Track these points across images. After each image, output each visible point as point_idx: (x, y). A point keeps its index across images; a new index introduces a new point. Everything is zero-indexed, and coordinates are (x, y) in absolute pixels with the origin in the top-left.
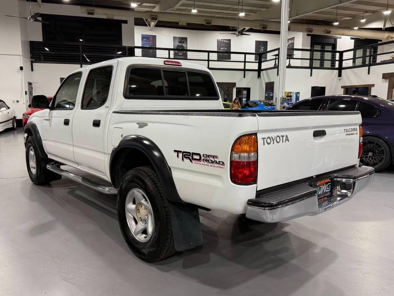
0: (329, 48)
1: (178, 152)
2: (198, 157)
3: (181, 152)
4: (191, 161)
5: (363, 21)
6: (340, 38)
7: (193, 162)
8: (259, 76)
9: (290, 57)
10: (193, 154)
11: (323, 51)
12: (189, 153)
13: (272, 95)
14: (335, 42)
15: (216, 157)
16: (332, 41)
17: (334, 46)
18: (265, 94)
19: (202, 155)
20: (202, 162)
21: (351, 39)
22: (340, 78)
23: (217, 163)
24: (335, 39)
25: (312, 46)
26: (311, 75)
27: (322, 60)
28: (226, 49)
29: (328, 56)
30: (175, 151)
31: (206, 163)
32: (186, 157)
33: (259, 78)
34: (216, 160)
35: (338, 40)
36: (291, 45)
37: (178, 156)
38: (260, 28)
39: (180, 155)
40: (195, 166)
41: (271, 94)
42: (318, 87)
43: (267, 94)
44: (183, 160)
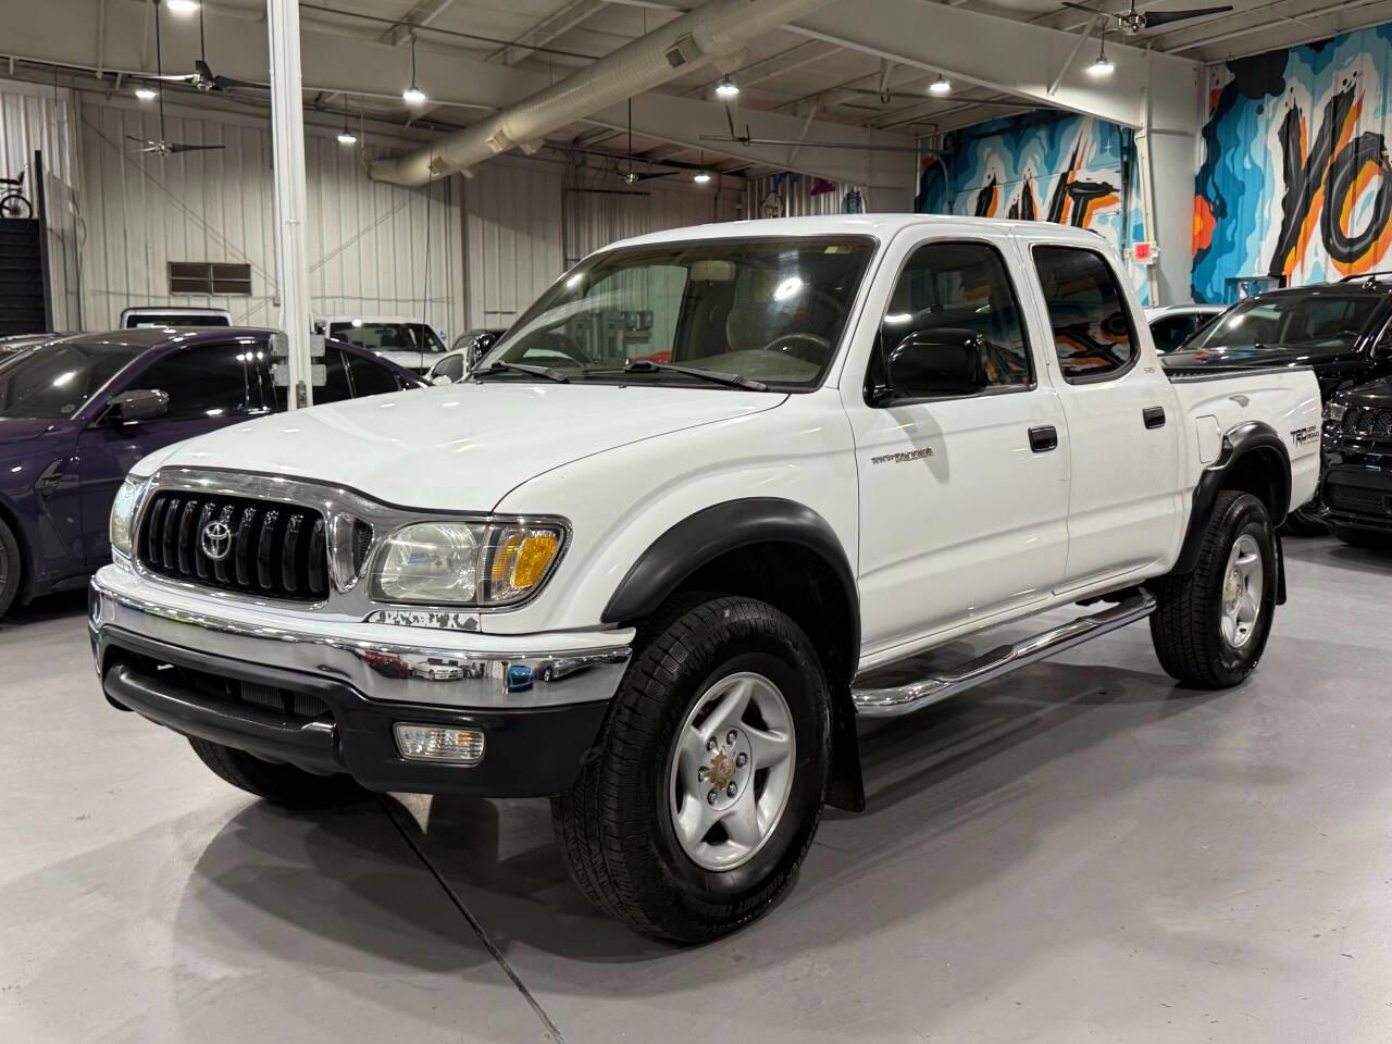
32: (1298, 439)
44: (1296, 443)
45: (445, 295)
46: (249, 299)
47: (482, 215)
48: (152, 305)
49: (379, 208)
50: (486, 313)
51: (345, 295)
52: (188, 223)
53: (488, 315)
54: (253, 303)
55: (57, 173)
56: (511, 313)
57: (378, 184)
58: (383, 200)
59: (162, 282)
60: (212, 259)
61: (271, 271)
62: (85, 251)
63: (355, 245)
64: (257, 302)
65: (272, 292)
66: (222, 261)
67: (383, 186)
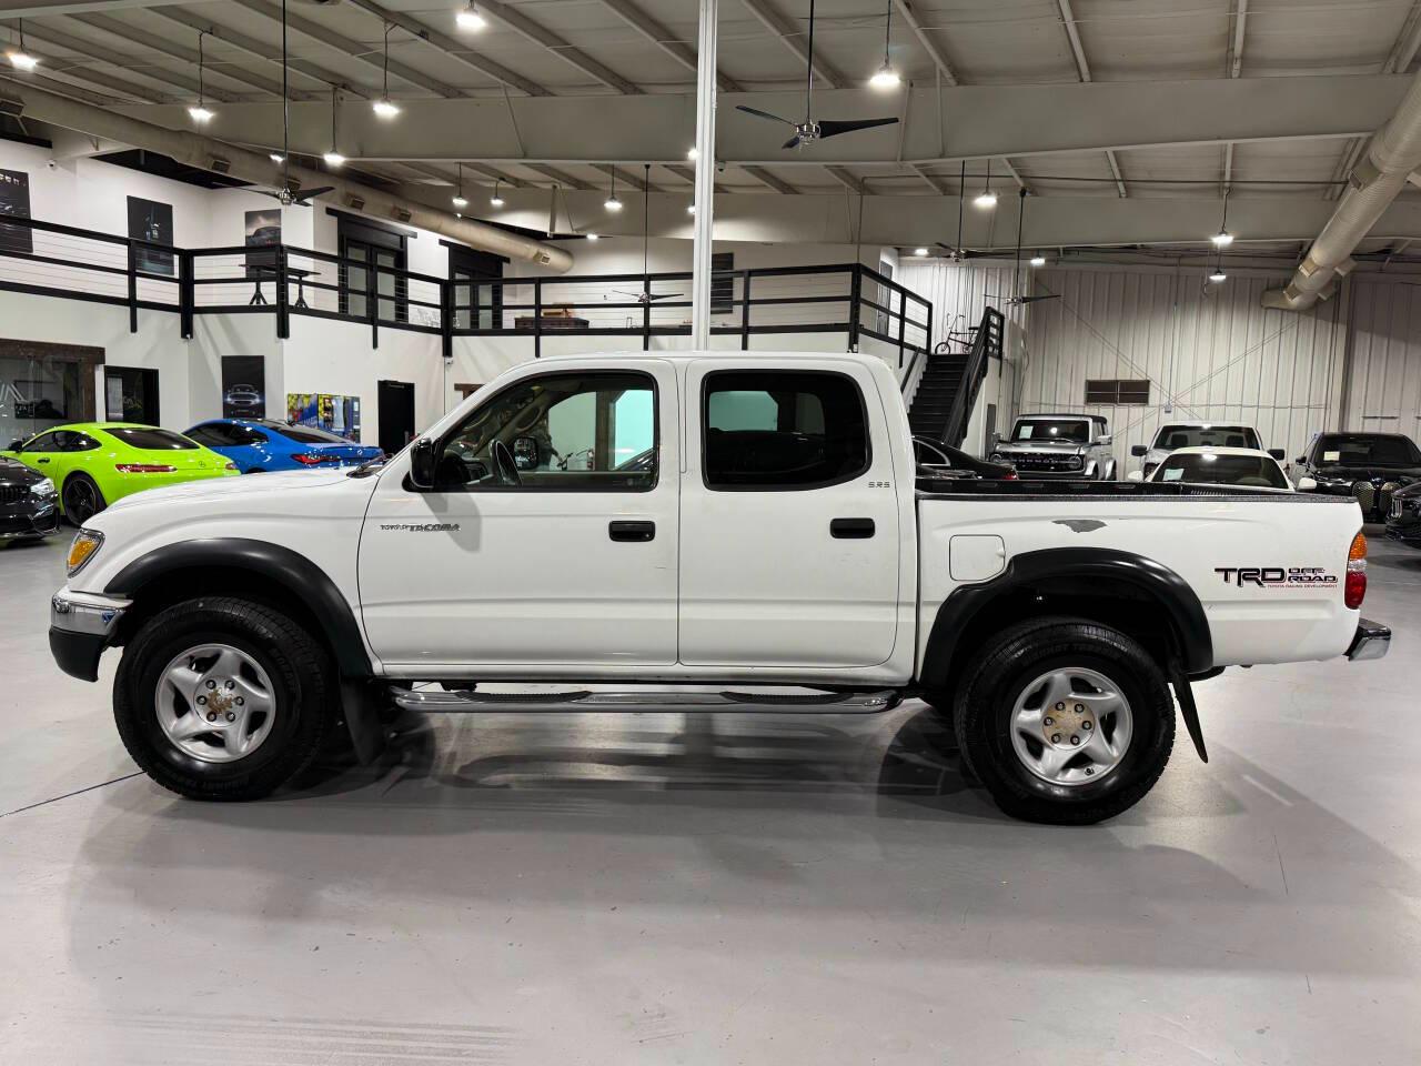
0: (389, 261)
1: (1226, 571)
2: (1278, 575)
3: (1235, 570)
4: (1260, 584)
5: (497, 203)
6: (415, 236)
7: (1265, 584)
8: (187, 330)
9: (300, 277)
10: (1265, 570)
11: (372, 268)
12: (1258, 570)
13: (258, 401)
14: (402, 246)
15: (1320, 570)
16: (393, 242)
17: (401, 257)
18: (225, 396)
19: (1286, 570)
20: (1287, 582)
21: (442, 243)
22: (448, 360)
23: (1321, 579)
24: (401, 237)
25: (341, 248)
26: (375, 345)
27: (372, 295)
28: (7, 208)
29: (386, 284)
30: (1217, 570)
31: (1295, 583)
32: (1245, 579)
33: (188, 336)
34: (1318, 574)
35: (410, 241)
36: (269, 235)
37: (1226, 579)
38: (204, 164)
39: (1234, 577)
40: (1269, 591)
41: (254, 397)
42: (395, 383)
43: (232, 397)
44: (1239, 583)
45: (1324, 402)
46: (1146, 408)
47: (1371, 330)
48: (1071, 412)
49: (1267, 330)
50: (1365, 418)
51: (1228, 403)
52: (1106, 350)
53: (1367, 421)
54: (1147, 409)
55: (1015, 321)
56: (1393, 418)
57: (1269, 311)
58: (1272, 324)
59: (1080, 395)
60: (1121, 377)
61: (1166, 387)
62: (1028, 375)
63: (1241, 362)
64: (1151, 409)
65: (1165, 401)
66: (1128, 378)
67: (1274, 311)
